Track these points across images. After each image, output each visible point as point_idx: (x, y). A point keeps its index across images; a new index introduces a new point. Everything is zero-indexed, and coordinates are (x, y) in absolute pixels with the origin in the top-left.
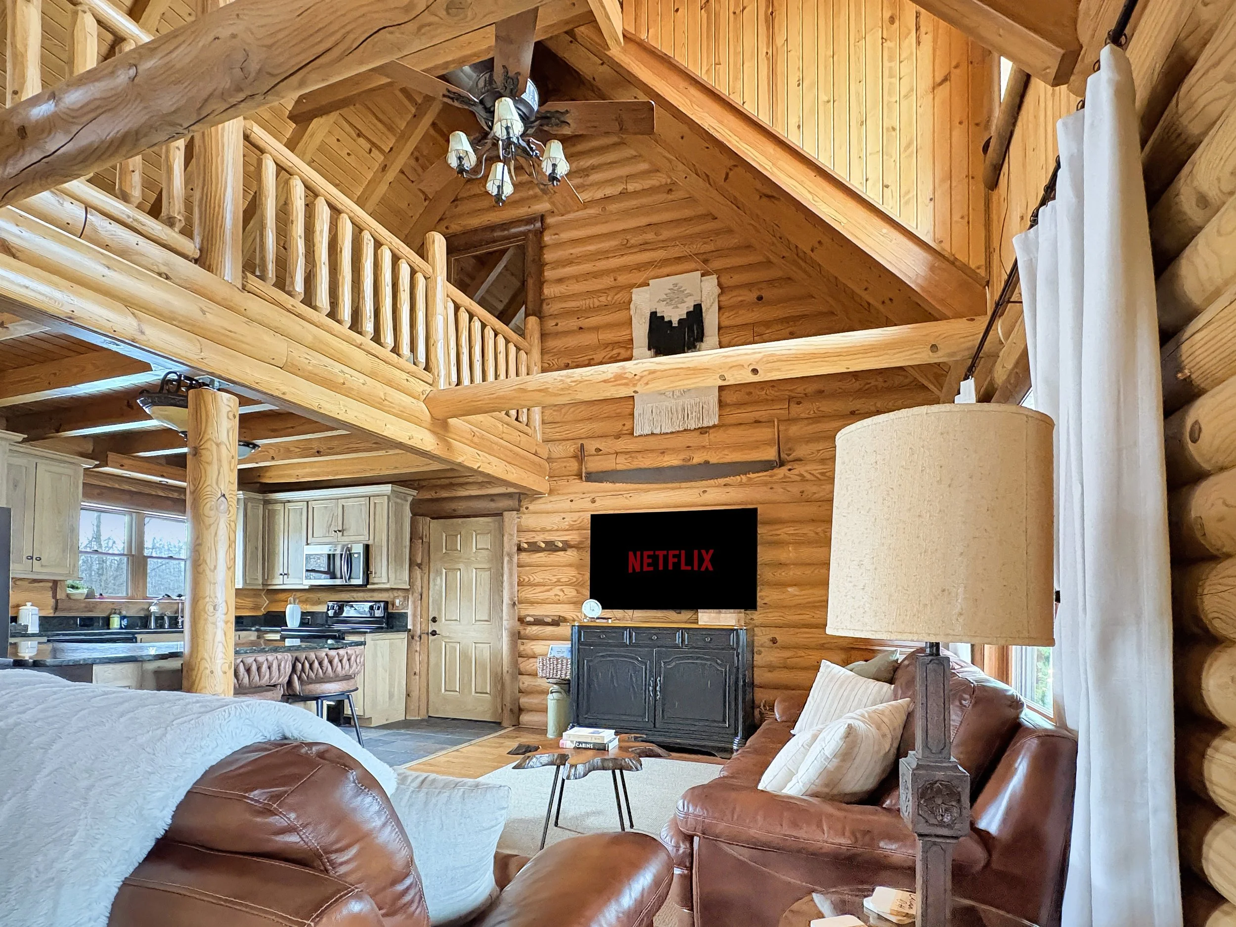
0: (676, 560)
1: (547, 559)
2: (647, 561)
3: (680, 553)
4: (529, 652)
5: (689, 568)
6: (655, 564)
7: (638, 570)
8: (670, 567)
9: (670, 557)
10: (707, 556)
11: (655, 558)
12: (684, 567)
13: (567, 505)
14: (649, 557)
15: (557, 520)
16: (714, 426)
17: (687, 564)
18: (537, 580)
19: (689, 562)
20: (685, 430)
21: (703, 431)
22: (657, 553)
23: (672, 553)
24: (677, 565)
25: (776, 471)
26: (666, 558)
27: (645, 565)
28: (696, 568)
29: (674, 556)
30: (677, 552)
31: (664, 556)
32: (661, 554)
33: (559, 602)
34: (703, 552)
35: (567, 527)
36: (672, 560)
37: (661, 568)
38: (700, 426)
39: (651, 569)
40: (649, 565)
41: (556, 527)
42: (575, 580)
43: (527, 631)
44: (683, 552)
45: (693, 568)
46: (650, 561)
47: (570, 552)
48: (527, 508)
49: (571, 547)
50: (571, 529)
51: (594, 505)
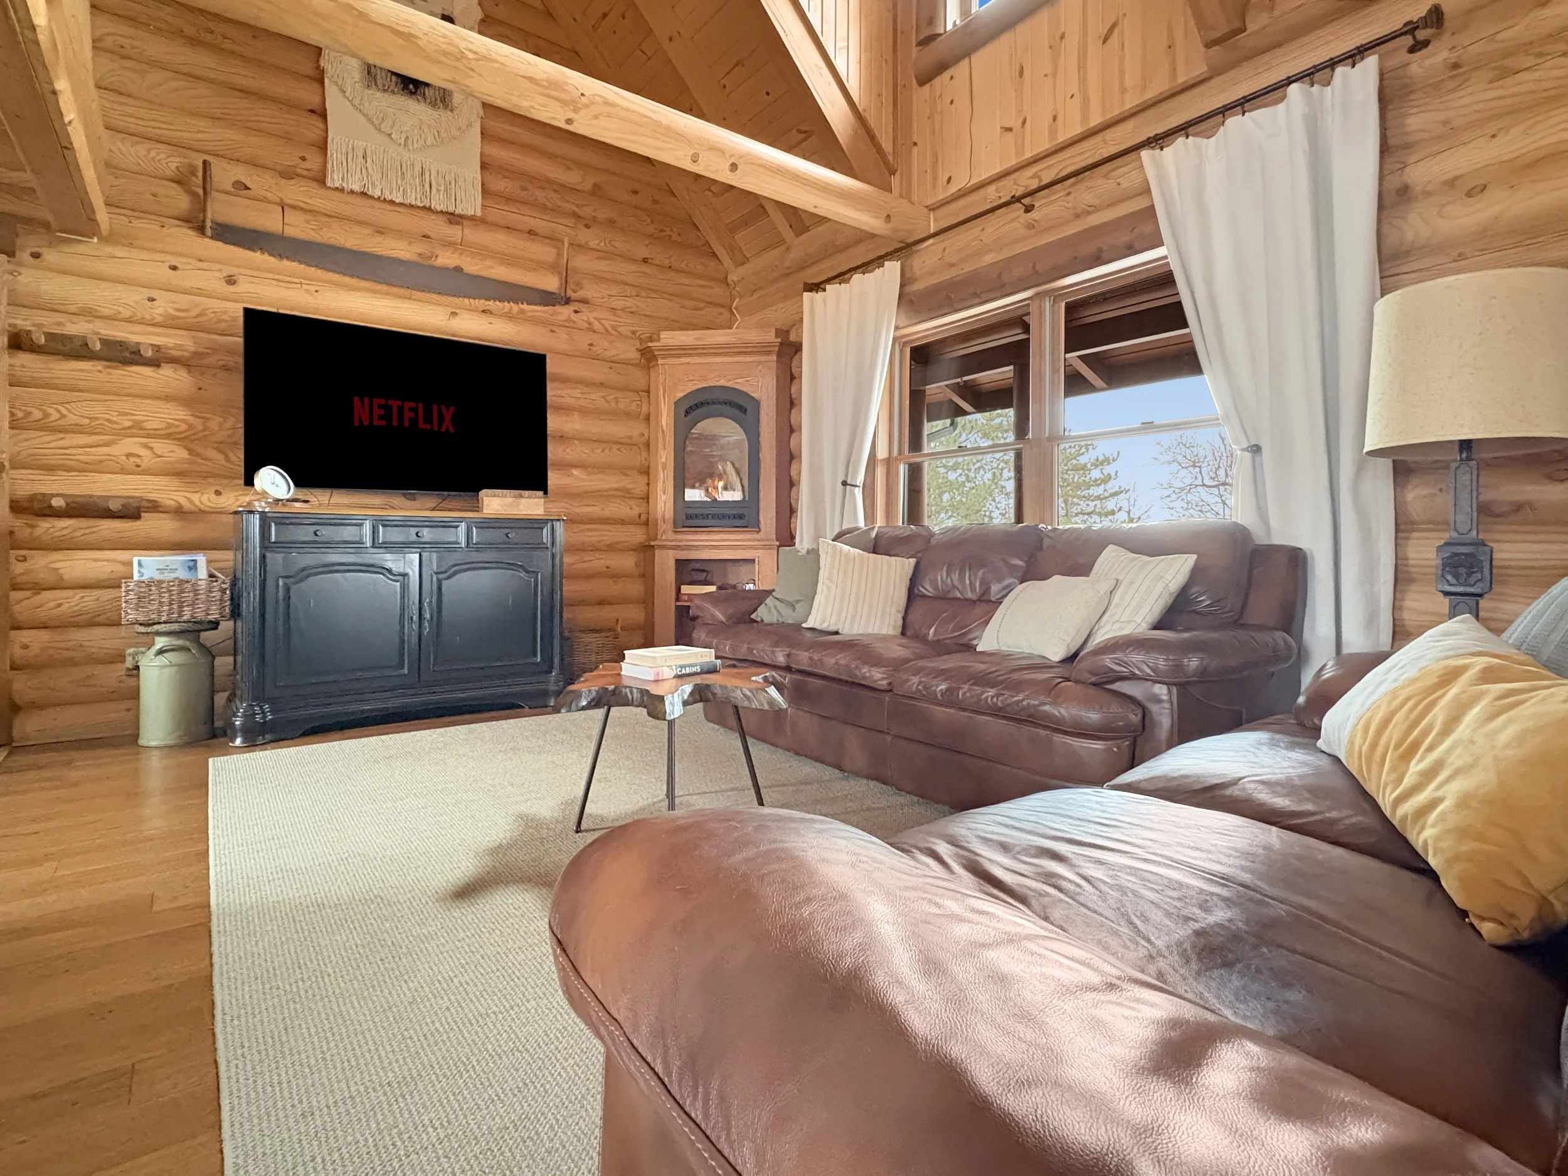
0: (412, 415)
1: (102, 377)
2: (377, 412)
3: (417, 405)
4: (43, 576)
5: (428, 427)
6: (387, 416)
7: (366, 423)
8: (406, 424)
9: (406, 409)
10: (449, 413)
11: (388, 409)
12: (422, 425)
13: (162, 272)
14: (380, 406)
15: (137, 297)
16: (472, 218)
17: (425, 422)
18: (72, 419)
19: (428, 419)
20: (424, 208)
21: (454, 218)
22: (390, 402)
23: (408, 405)
24: (414, 421)
25: (558, 308)
26: (401, 410)
27: (375, 416)
28: (435, 428)
29: (411, 409)
30: (413, 405)
31: (398, 407)
32: (395, 404)
33: (139, 470)
34: (443, 408)
35: (159, 319)
36: (408, 415)
37: (395, 423)
38: (451, 210)
39: (383, 423)
40: (380, 417)
41: (126, 313)
42: (184, 427)
43: (38, 532)
44: (421, 405)
45: (432, 427)
46: (382, 412)
47: (167, 372)
48: (36, 256)
49: (173, 361)
50: (170, 324)
51: (231, 288)
